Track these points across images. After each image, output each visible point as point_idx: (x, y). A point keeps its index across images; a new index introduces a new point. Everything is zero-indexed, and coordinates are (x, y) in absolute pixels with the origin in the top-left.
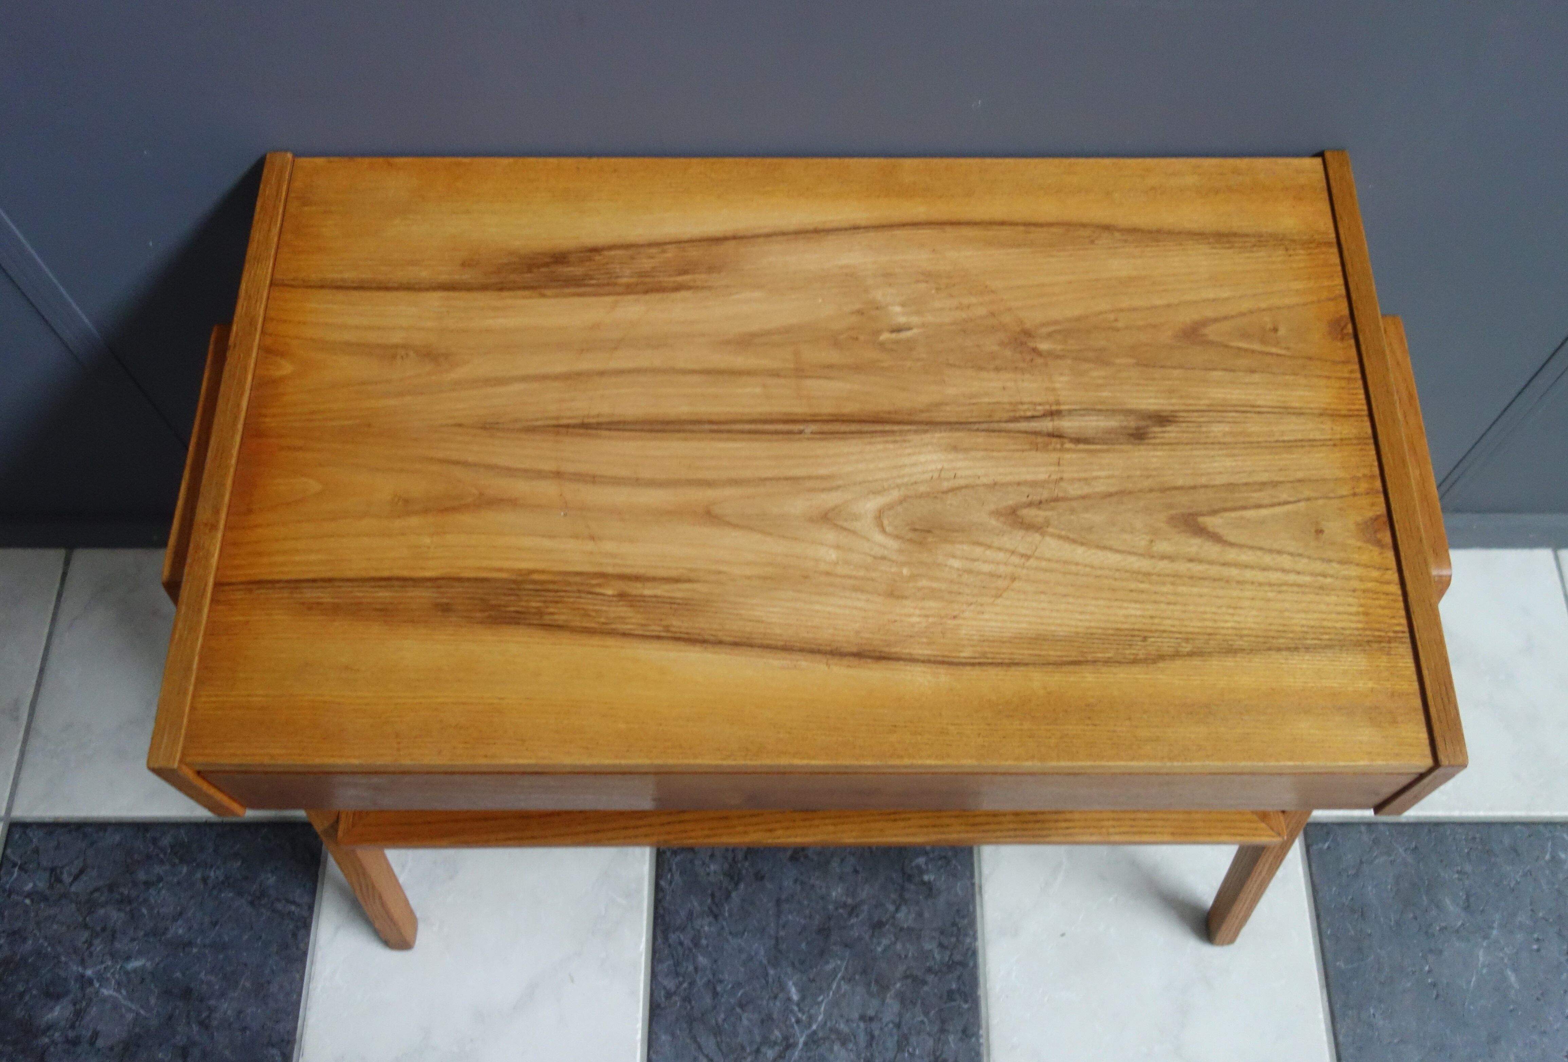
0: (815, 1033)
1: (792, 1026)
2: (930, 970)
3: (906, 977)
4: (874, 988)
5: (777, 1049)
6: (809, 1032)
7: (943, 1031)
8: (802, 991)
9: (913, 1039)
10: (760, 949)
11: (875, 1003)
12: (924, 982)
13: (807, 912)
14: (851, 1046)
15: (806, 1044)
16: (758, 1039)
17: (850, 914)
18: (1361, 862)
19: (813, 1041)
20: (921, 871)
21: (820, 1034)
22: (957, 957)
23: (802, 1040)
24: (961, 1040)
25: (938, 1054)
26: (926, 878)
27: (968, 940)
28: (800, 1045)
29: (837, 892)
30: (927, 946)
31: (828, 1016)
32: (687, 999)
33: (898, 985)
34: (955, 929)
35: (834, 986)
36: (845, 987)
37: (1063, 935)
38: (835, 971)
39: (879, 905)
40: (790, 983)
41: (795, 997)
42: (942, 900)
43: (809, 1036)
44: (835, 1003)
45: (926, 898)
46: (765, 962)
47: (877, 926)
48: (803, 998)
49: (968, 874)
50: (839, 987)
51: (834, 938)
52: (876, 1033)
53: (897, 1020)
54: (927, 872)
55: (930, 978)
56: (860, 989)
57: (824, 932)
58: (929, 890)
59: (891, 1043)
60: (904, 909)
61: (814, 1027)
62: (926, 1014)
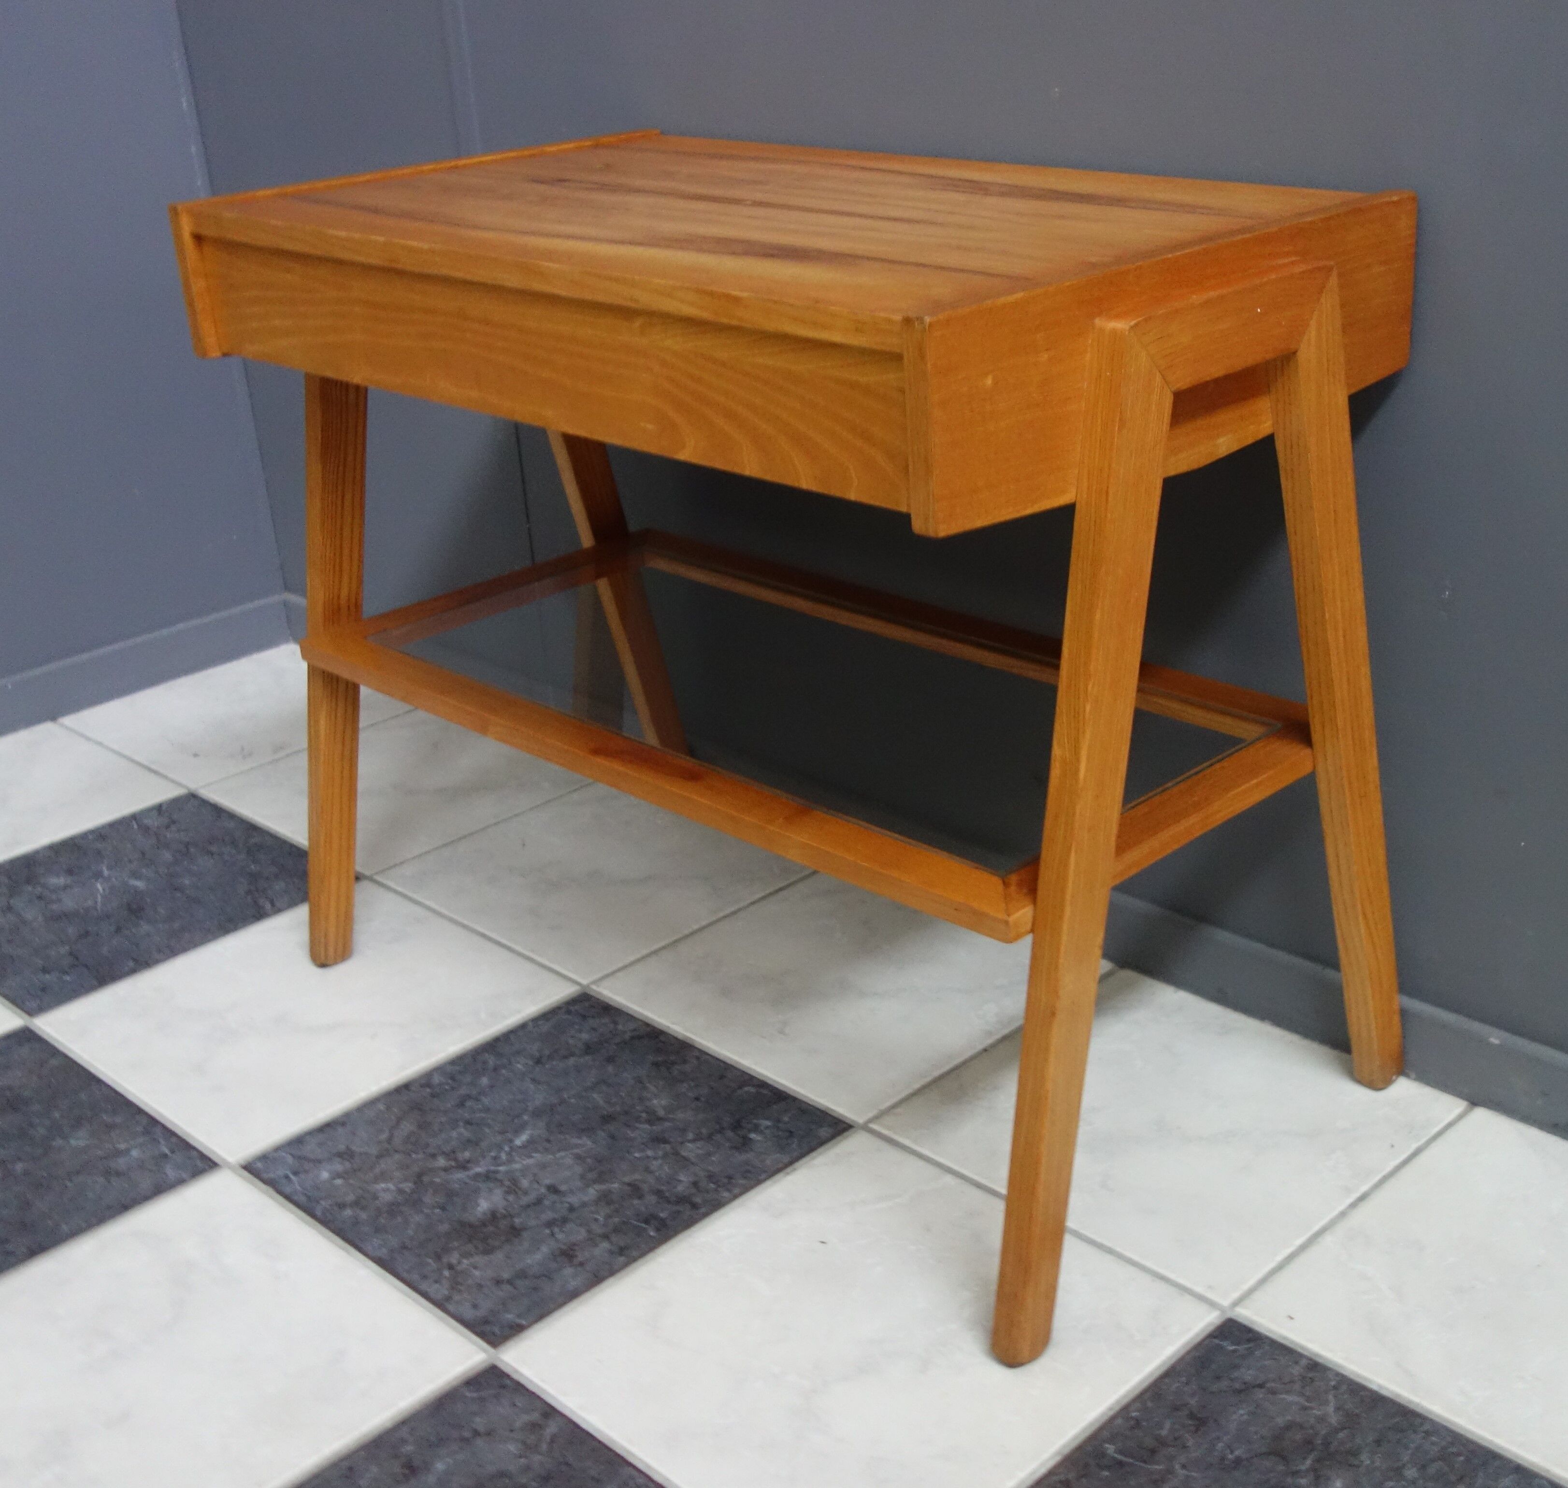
0: (497, 1172)
1: (484, 1157)
2: (659, 1193)
3: (629, 1184)
4: (590, 1176)
5: (453, 1164)
6: (493, 1168)
7: (606, 1237)
8: (531, 1142)
9: (569, 1226)
10: (539, 1098)
11: (579, 1184)
12: (640, 1197)
13: (614, 1100)
14: (511, 1198)
15: (478, 1175)
16: (447, 1148)
17: (649, 1122)
18: (1261, 1386)
19: (488, 1177)
20: (756, 1129)
21: (499, 1176)
22: (698, 1200)
23: (478, 1170)
24: (611, 1252)
25: (576, 1248)
26: (752, 1136)
27: (726, 1194)
28: (472, 1172)
29: (659, 1103)
30: (682, 1177)
31: (524, 1171)
32: (433, 1096)
33: (616, 1185)
34: (726, 1181)
35: (558, 1155)
36: (569, 1161)
37: (823, 1242)
38: (577, 1146)
39: (684, 1131)
40: (528, 1132)
41: (518, 1142)
42: (744, 1157)
43: (488, 1172)
44: (543, 1166)
45: (731, 1148)
46: (530, 1109)
47: (658, 1140)
48: (524, 1147)
49: (795, 1154)
50: (562, 1158)
51: (611, 1127)
52: (547, 1203)
53: (576, 1205)
54: (761, 1132)
55: (652, 1199)
56: (579, 1169)
57: (607, 1119)
58: (745, 1144)
59: (549, 1215)
60: (699, 1144)
61: (501, 1168)
62: (608, 1217)
